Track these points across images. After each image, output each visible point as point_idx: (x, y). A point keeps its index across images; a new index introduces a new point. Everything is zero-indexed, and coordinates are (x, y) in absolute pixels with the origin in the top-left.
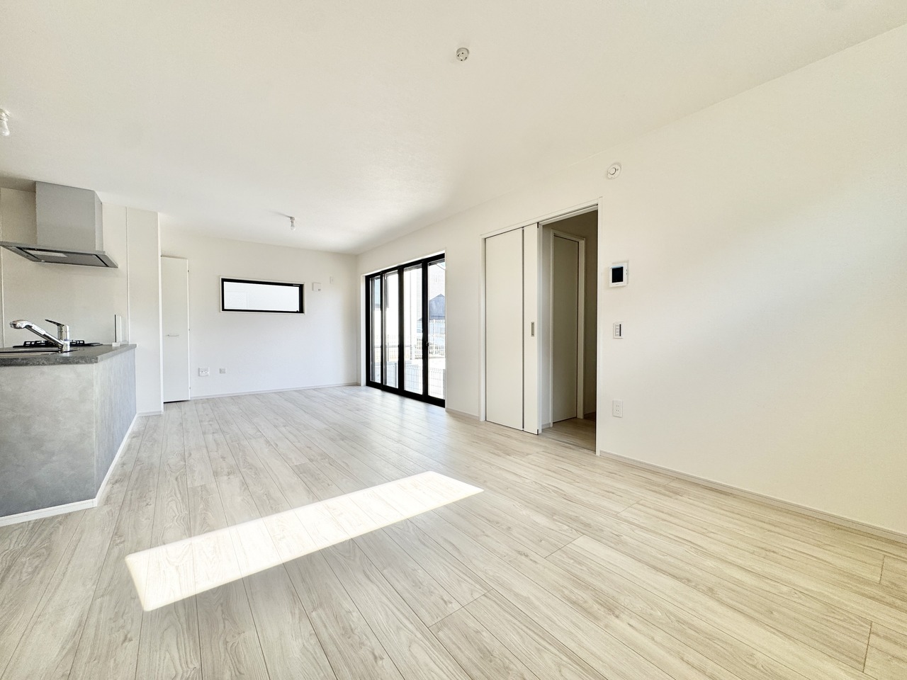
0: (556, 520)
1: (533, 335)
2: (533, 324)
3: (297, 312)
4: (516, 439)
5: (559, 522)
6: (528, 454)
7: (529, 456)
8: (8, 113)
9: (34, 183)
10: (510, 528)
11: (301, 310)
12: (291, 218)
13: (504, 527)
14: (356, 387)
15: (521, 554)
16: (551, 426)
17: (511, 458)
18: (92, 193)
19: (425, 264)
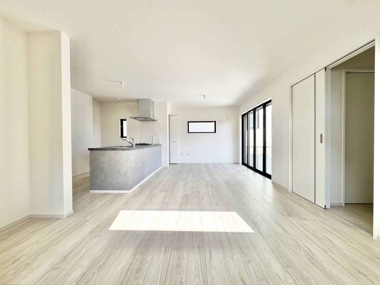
0: (288, 272)
1: (321, 142)
2: (321, 135)
3: (213, 132)
4: (305, 208)
5: (289, 274)
6: (305, 220)
7: (305, 221)
8: (123, 82)
9: (139, 100)
10: (250, 261)
11: (215, 132)
12: (204, 95)
13: (247, 259)
14: (237, 165)
15: (242, 281)
16: (343, 205)
17: (290, 219)
18: (150, 99)
19: (264, 105)
